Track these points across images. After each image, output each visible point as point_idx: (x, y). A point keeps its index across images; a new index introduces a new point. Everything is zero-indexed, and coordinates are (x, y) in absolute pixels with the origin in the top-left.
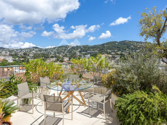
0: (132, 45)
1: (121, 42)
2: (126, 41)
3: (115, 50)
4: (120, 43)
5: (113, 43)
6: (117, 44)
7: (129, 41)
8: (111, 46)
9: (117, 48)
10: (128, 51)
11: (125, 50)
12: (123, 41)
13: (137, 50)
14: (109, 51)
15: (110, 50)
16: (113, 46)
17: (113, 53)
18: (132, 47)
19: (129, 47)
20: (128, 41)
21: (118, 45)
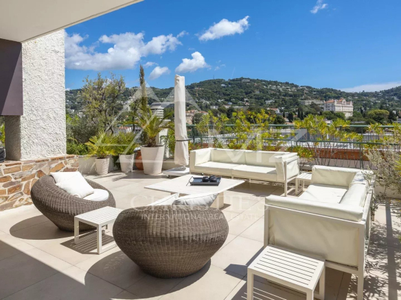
0: (257, 88)
1: (233, 80)
2: (242, 78)
3: (219, 101)
4: (230, 84)
5: (215, 83)
6: (224, 87)
7: (251, 80)
8: (210, 91)
9: (224, 94)
10: (247, 101)
11: (242, 100)
12: (237, 80)
13: (267, 99)
14: (204, 101)
15: (208, 99)
16: (215, 90)
17: (214, 107)
18: (257, 92)
19: (250, 93)
20: (248, 79)
21: (227, 88)
